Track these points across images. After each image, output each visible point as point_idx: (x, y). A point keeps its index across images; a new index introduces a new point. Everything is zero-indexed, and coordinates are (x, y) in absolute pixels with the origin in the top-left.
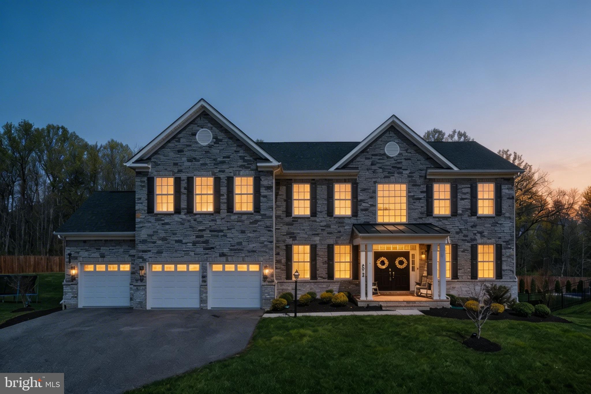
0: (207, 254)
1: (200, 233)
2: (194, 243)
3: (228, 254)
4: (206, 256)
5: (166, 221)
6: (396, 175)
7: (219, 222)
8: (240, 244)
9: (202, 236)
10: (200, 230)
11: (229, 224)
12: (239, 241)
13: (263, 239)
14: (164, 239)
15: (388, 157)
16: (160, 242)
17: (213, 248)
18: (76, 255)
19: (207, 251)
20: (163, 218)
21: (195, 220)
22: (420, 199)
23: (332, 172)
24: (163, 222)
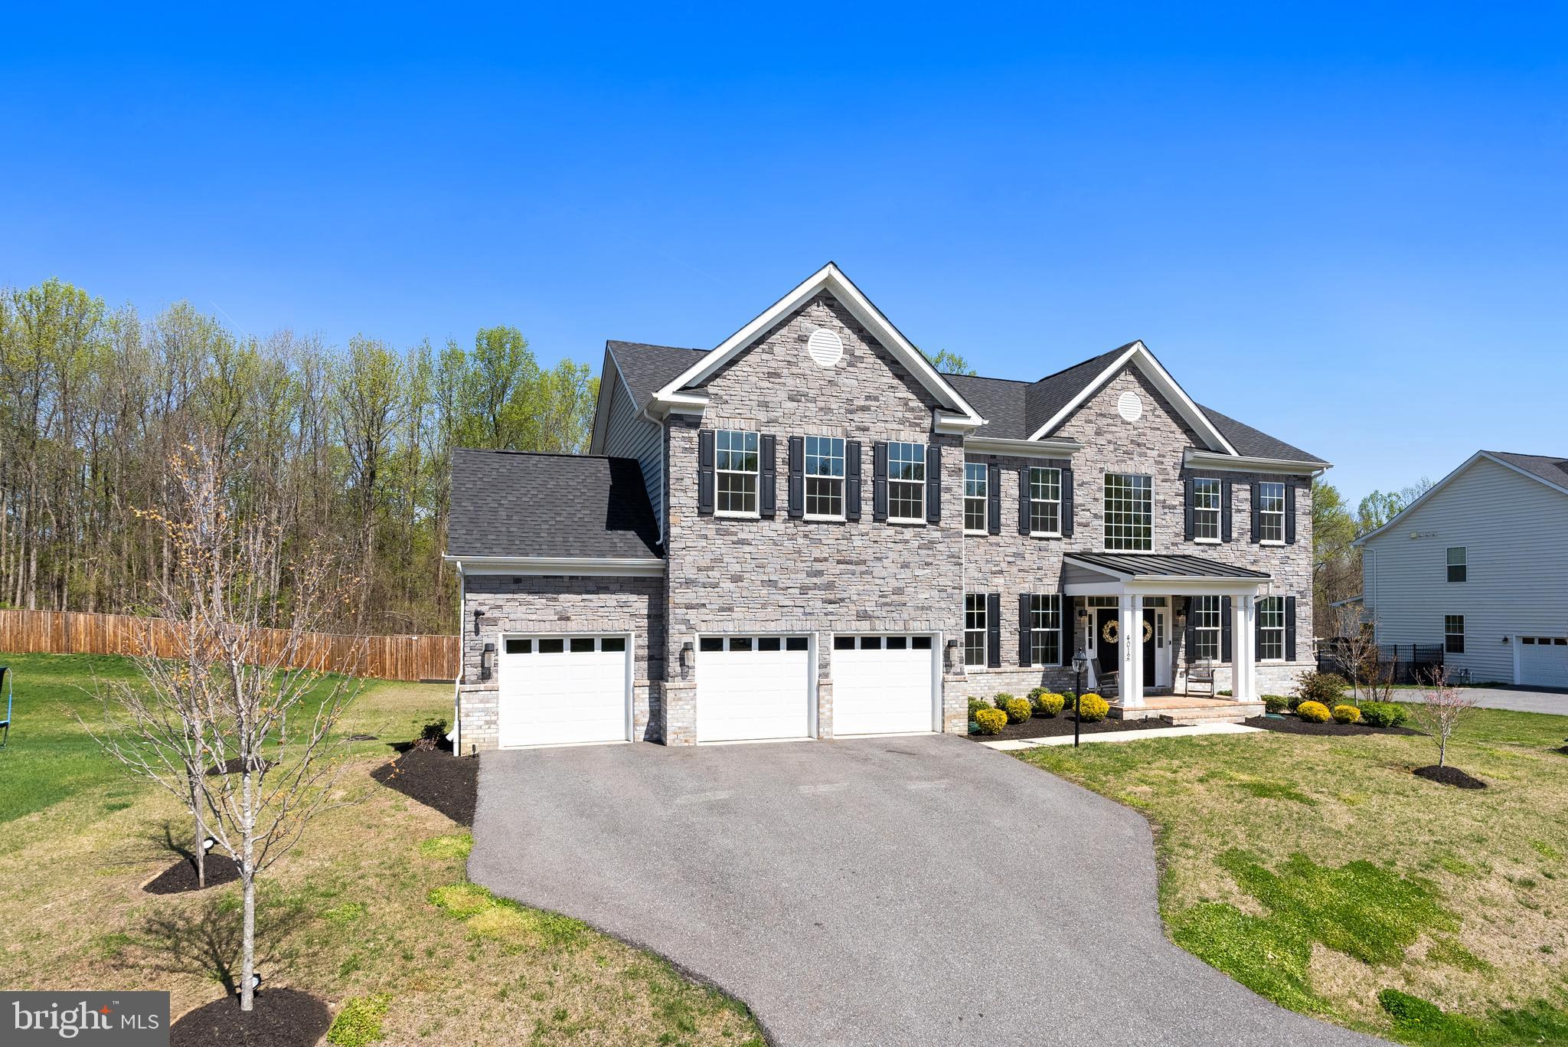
0: (831, 613)
1: (818, 566)
2: (804, 590)
3: (876, 614)
4: (830, 618)
5: (741, 536)
6: (1136, 458)
7: (857, 542)
8: (899, 591)
9: (820, 573)
10: (816, 560)
11: (876, 548)
12: (897, 585)
13: (943, 581)
14: (736, 579)
15: (1125, 423)
16: (727, 585)
17: (842, 600)
18: (496, 614)
19: (830, 608)
20: (733, 529)
21: (805, 536)
22: (1174, 507)
23: (1032, 445)
24: (735, 538)
